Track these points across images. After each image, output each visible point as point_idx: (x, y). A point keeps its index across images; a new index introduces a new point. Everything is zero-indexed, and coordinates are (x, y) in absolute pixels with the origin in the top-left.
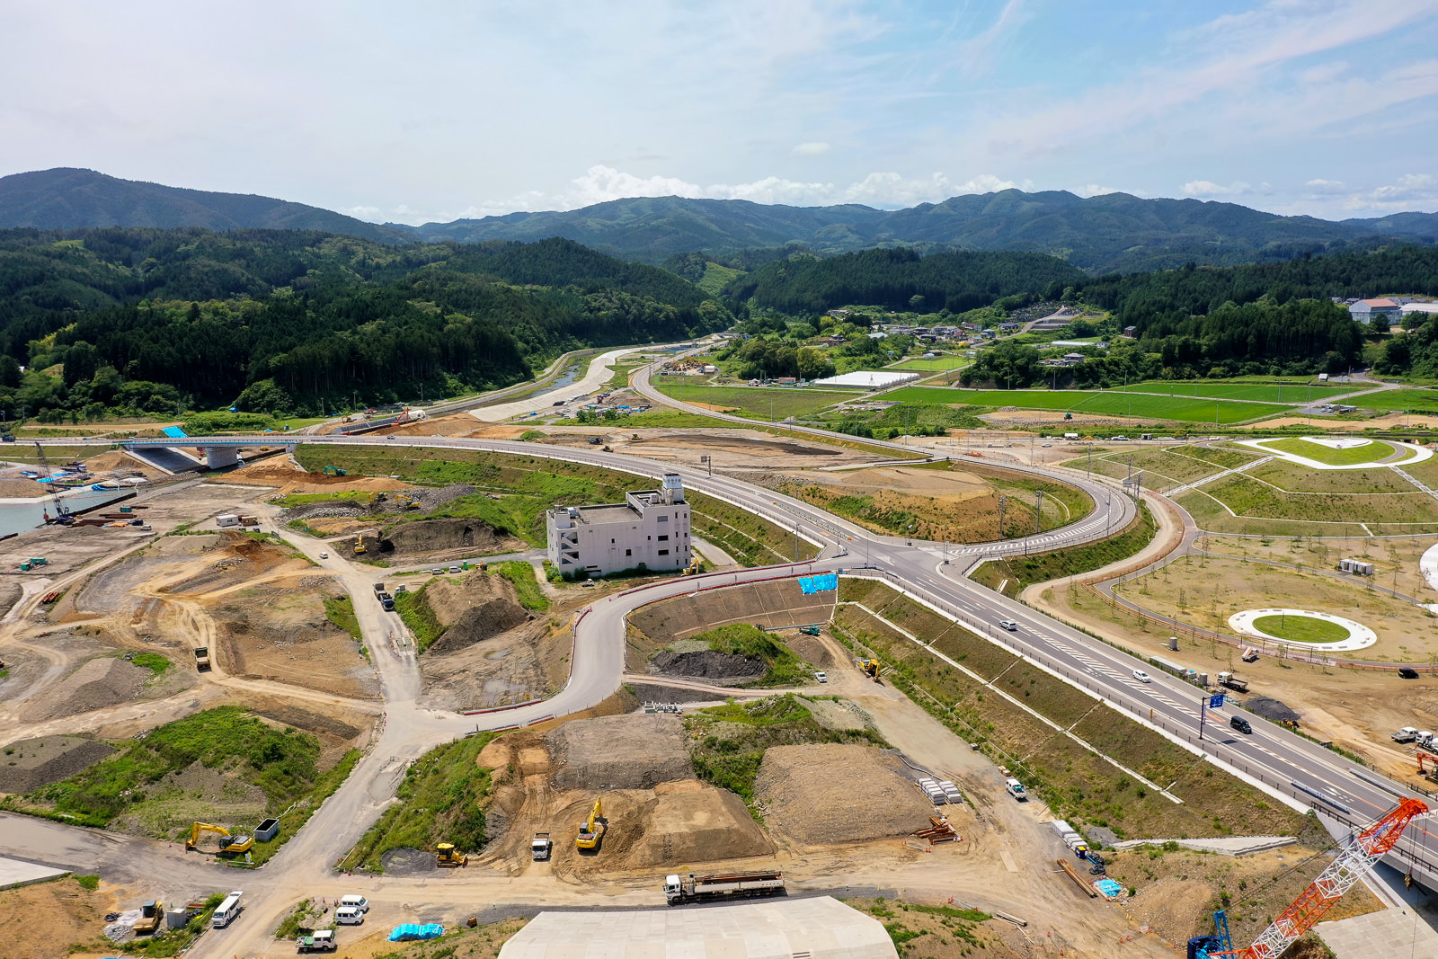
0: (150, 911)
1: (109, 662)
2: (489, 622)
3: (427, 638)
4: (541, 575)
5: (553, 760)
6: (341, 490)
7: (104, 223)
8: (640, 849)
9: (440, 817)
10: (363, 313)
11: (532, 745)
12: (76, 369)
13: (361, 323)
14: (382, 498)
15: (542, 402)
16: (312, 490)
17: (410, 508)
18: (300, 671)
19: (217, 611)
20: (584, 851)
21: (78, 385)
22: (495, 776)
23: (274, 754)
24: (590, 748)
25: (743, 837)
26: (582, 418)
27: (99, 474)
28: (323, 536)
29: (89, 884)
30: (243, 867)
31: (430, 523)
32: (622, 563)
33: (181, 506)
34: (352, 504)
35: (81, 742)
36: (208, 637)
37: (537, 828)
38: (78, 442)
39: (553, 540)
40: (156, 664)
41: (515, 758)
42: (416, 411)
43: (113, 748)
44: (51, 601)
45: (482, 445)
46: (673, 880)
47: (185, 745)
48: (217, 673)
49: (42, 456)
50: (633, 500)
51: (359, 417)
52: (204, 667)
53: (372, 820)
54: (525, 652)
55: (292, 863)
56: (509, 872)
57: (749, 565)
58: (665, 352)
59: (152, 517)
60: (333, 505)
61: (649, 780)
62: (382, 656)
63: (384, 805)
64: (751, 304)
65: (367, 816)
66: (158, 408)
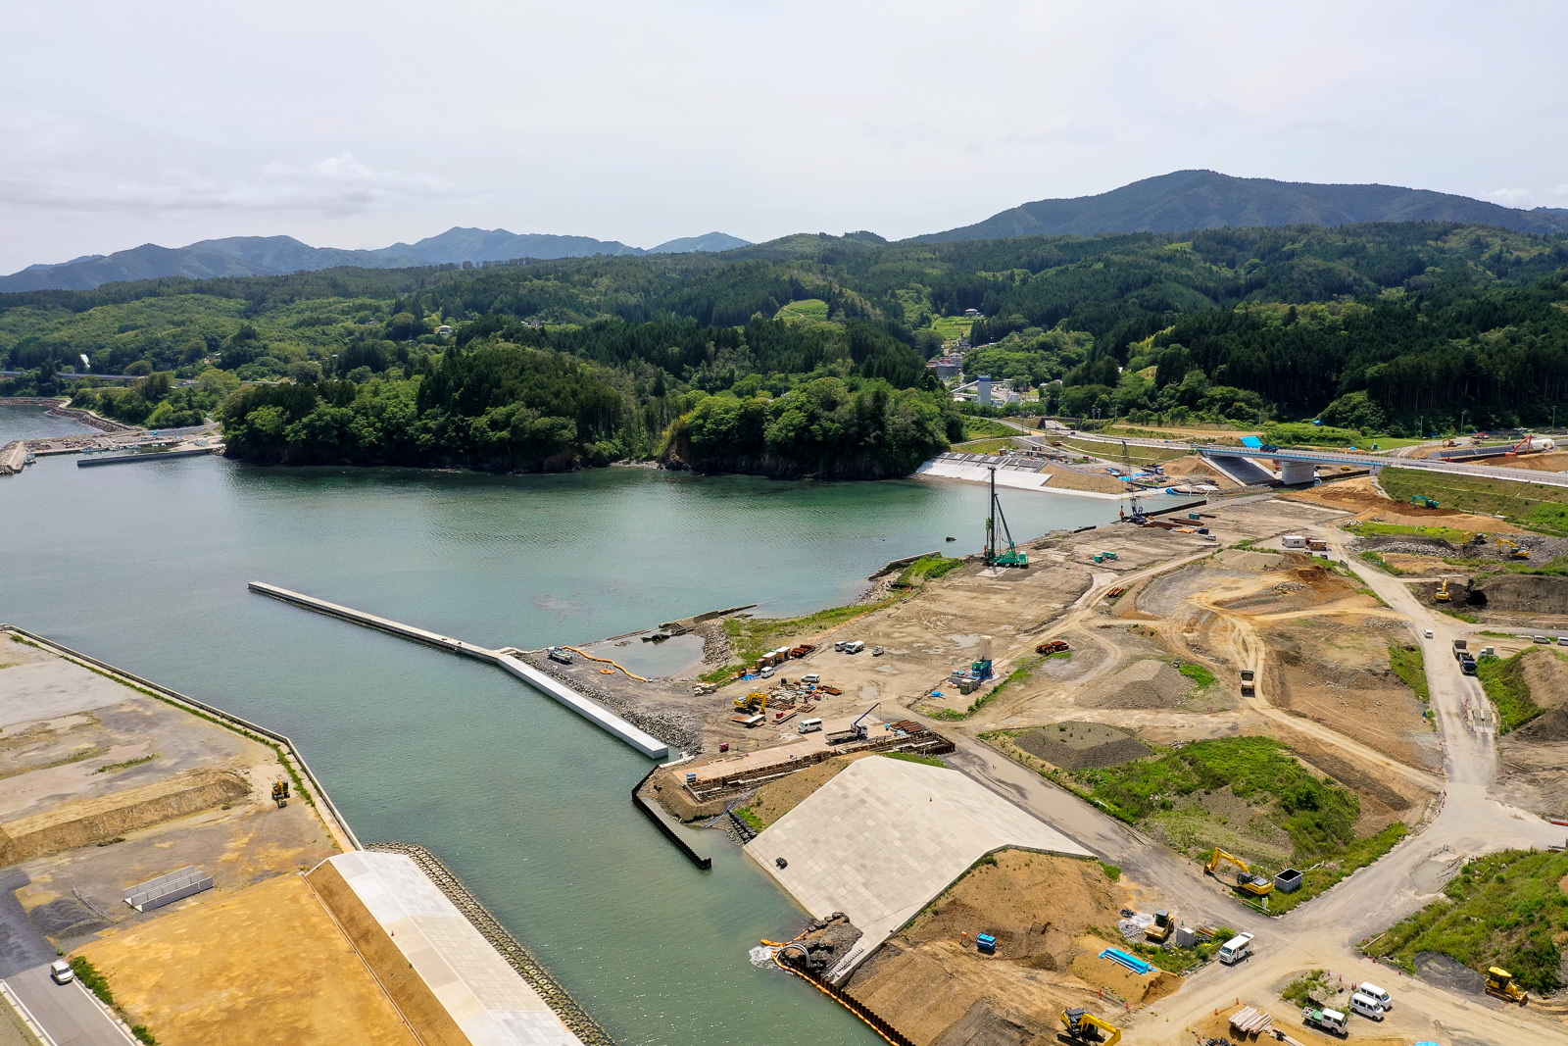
0: (1162, 921)
1: (1158, 664)
3: (1514, 717)
6: (1431, 525)
7: (1215, 224)
9: (1498, 936)
10: (1490, 316)
12: (1169, 371)
13: (1485, 329)
14: (1480, 540)
16: (1395, 520)
17: (1516, 557)
18: (1350, 720)
19: (1270, 635)
21: (1168, 388)
23: (1308, 802)
27: (1175, 478)
28: (1399, 574)
29: (1112, 874)
30: (1258, 910)
31: (1539, 578)
33: (1248, 519)
34: (1440, 543)
35: (1123, 736)
36: (1256, 660)
38: (1159, 443)
40: (1201, 678)
42: (1541, 440)
43: (1150, 751)
44: (1115, 595)
47: (1219, 766)
48: (1260, 701)
49: (1126, 455)
51: (1464, 442)
52: (1248, 692)
53: (1411, 910)
55: (1311, 925)
59: (1218, 527)
60: (1417, 540)
62: (1452, 726)
63: (1427, 898)
65: (1406, 903)
66: (1240, 415)
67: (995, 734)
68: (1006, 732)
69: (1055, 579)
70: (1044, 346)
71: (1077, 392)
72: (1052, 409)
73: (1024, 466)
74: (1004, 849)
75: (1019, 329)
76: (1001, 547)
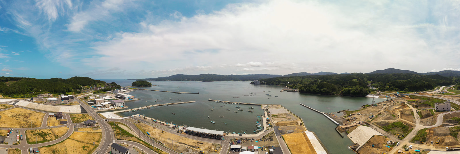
0: (391, 142)
1: (390, 115)
2: (428, 116)
3: (421, 117)
4: (434, 111)
5: (434, 132)
6: (413, 100)
8: (443, 144)
9: (421, 138)
10: (417, 82)
11: (432, 130)
12: (390, 86)
14: (417, 101)
15: (435, 92)
16: (411, 100)
17: (420, 102)
18: (408, 119)
19: (400, 111)
20: (437, 144)
21: (390, 88)
22: (427, 133)
23: (404, 128)
24: (438, 131)
25: (455, 143)
26: (439, 94)
27: (391, 96)
28: (411, 105)
29: (386, 137)
30: (400, 139)
31: (422, 104)
32: (443, 110)
33: (398, 100)
34: (414, 102)
35: (387, 122)
36: (399, 114)
37: (432, 140)
38: (390, 93)
39: (435, 107)
40: (394, 116)
41: (430, 132)
42: (421, 92)
43: (389, 124)
44: (386, 108)
45: (428, 96)
46: (447, 148)
47: (396, 125)
48: (399, 118)
49: (386, 94)
50: (444, 103)
51: (416, 92)
52: (398, 117)
54: (431, 119)
55: (405, 140)
56: (428, 145)
57: (457, 110)
58: (448, 87)
59: (395, 101)
61: (445, 135)
62: (416, 118)
63: (415, 135)
64: (458, 81)
65: (413, 136)
66: (397, 90)
67: (374, 123)
68: (375, 123)
69: (380, 107)
70: (378, 84)
71: (382, 88)
72: (379, 90)
73: (376, 95)
74: (375, 135)
75: (376, 82)
76: (374, 104)
